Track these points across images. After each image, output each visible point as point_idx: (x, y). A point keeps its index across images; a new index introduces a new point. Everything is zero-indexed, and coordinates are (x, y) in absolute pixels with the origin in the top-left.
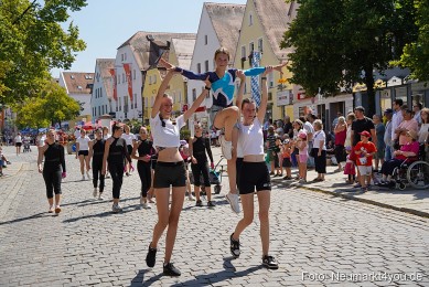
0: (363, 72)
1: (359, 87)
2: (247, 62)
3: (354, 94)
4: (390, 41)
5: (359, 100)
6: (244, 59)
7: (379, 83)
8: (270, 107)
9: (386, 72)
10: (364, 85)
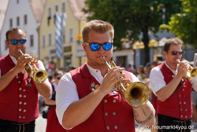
0: (142, 33)
1: (139, 45)
2: (52, 21)
3: (134, 51)
4: (161, 11)
5: (138, 55)
6: (49, 18)
7: (153, 42)
8: (69, 57)
9: (158, 34)
10: (142, 43)
